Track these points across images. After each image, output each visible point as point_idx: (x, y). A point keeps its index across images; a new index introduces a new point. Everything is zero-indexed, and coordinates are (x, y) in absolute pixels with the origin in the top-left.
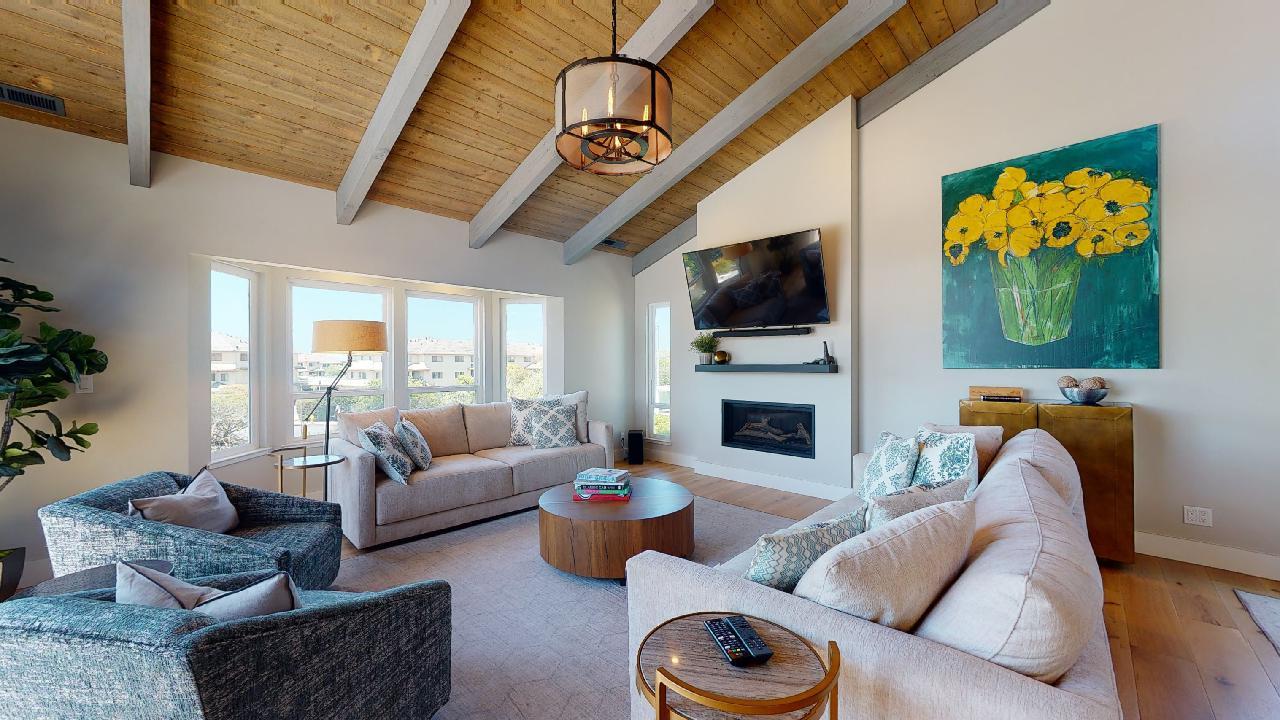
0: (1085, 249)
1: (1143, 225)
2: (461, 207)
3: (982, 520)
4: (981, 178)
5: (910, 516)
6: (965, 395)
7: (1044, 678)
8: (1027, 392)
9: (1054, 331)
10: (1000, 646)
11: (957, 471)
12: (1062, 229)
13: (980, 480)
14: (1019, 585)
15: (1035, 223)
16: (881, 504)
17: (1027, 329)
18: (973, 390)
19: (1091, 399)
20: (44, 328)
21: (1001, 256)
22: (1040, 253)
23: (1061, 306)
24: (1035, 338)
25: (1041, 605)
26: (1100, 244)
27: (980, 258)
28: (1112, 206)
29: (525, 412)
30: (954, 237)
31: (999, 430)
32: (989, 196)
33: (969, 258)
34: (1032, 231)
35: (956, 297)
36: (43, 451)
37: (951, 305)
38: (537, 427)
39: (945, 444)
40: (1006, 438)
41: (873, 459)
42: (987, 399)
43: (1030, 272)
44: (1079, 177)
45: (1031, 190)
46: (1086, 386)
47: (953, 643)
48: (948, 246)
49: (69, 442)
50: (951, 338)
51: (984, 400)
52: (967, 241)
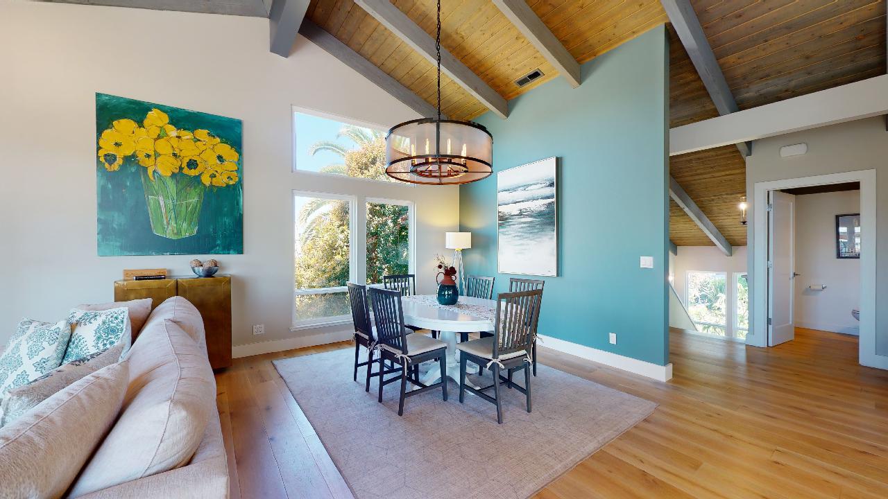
0: (206, 180)
1: (235, 173)
3: (134, 373)
4: (134, 108)
5: (61, 395)
6: (120, 277)
8: (169, 271)
9: (188, 230)
10: (150, 461)
11: (113, 340)
12: (192, 164)
13: (133, 343)
14: (165, 407)
15: (175, 155)
16: (20, 394)
17: (170, 228)
18: (127, 273)
21: (150, 172)
22: (177, 176)
23: (192, 213)
24: (177, 234)
26: (214, 179)
27: (133, 170)
28: (220, 158)
30: (108, 147)
31: (149, 301)
32: (140, 124)
33: (123, 167)
34: (172, 159)
35: (111, 197)
37: (106, 203)
39: (100, 320)
40: (154, 306)
42: (138, 278)
43: (172, 186)
44: (202, 133)
45: (173, 132)
46: (206, 266)
48: (102, 153)
50: (106, 231)
51: (136, 279)
52: (121, 153)
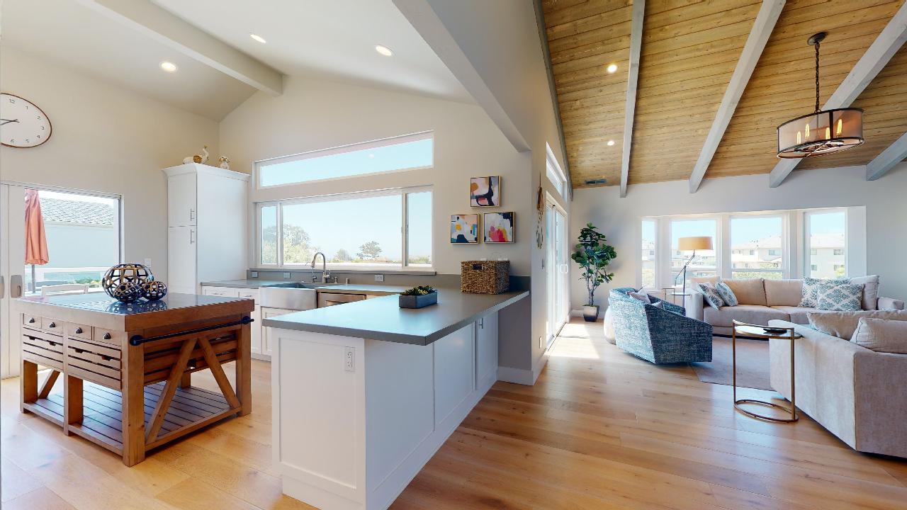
2: (764, 167)
20: (604, 246)
29: (814, 287)
38: (821, 296)
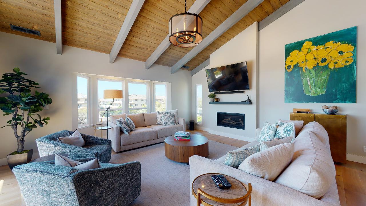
0: (332, 66)
1: (351, 58)
2: (142, 57)
3: (297, 149)
4: (298, 45)
5: (274, 147)
6: (291, 111)
7: (316, 197)
8: (311, 110)
9: (321, 92)
10: (302, 187)
11: (289, 134)
12: (324, 60)
13: (296, 137)
14: (308, 169)
15: (315, 58)
16: (265, 143)
17: (312, 91)
18: (294, 109)
19: (332, 113)
20: (37, 92)
21: (304, 69)
22: (316, 68)
23: (323, 84)
24: (315, 94)
25: (315, 175)
26: (336, 64)
27: (297, 69)
28: (341, 53)
29: (161, 115)
30: (289, 63)
31: (302, 122)
32: (300, 50)
33: (293, 69)
34: (314, 61)
35: (289, 81)
36: (37, 125)
37: (288, 84)
38: (164, 119)
39: (285, 126)
40: (304, 124)
41: (262, 130)
42: (298, 112)
43: (313, 73)
44: (330, 44)
45: (314, 48)
46: (331, 109)
47: (287, 185)
48: (286, 66)
49: (43, 122)
50: (287, 94)
51: (298, 113)
52: (292, 65)
